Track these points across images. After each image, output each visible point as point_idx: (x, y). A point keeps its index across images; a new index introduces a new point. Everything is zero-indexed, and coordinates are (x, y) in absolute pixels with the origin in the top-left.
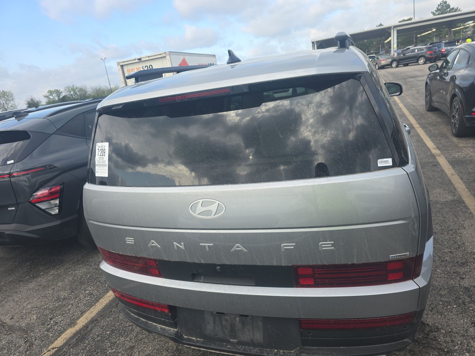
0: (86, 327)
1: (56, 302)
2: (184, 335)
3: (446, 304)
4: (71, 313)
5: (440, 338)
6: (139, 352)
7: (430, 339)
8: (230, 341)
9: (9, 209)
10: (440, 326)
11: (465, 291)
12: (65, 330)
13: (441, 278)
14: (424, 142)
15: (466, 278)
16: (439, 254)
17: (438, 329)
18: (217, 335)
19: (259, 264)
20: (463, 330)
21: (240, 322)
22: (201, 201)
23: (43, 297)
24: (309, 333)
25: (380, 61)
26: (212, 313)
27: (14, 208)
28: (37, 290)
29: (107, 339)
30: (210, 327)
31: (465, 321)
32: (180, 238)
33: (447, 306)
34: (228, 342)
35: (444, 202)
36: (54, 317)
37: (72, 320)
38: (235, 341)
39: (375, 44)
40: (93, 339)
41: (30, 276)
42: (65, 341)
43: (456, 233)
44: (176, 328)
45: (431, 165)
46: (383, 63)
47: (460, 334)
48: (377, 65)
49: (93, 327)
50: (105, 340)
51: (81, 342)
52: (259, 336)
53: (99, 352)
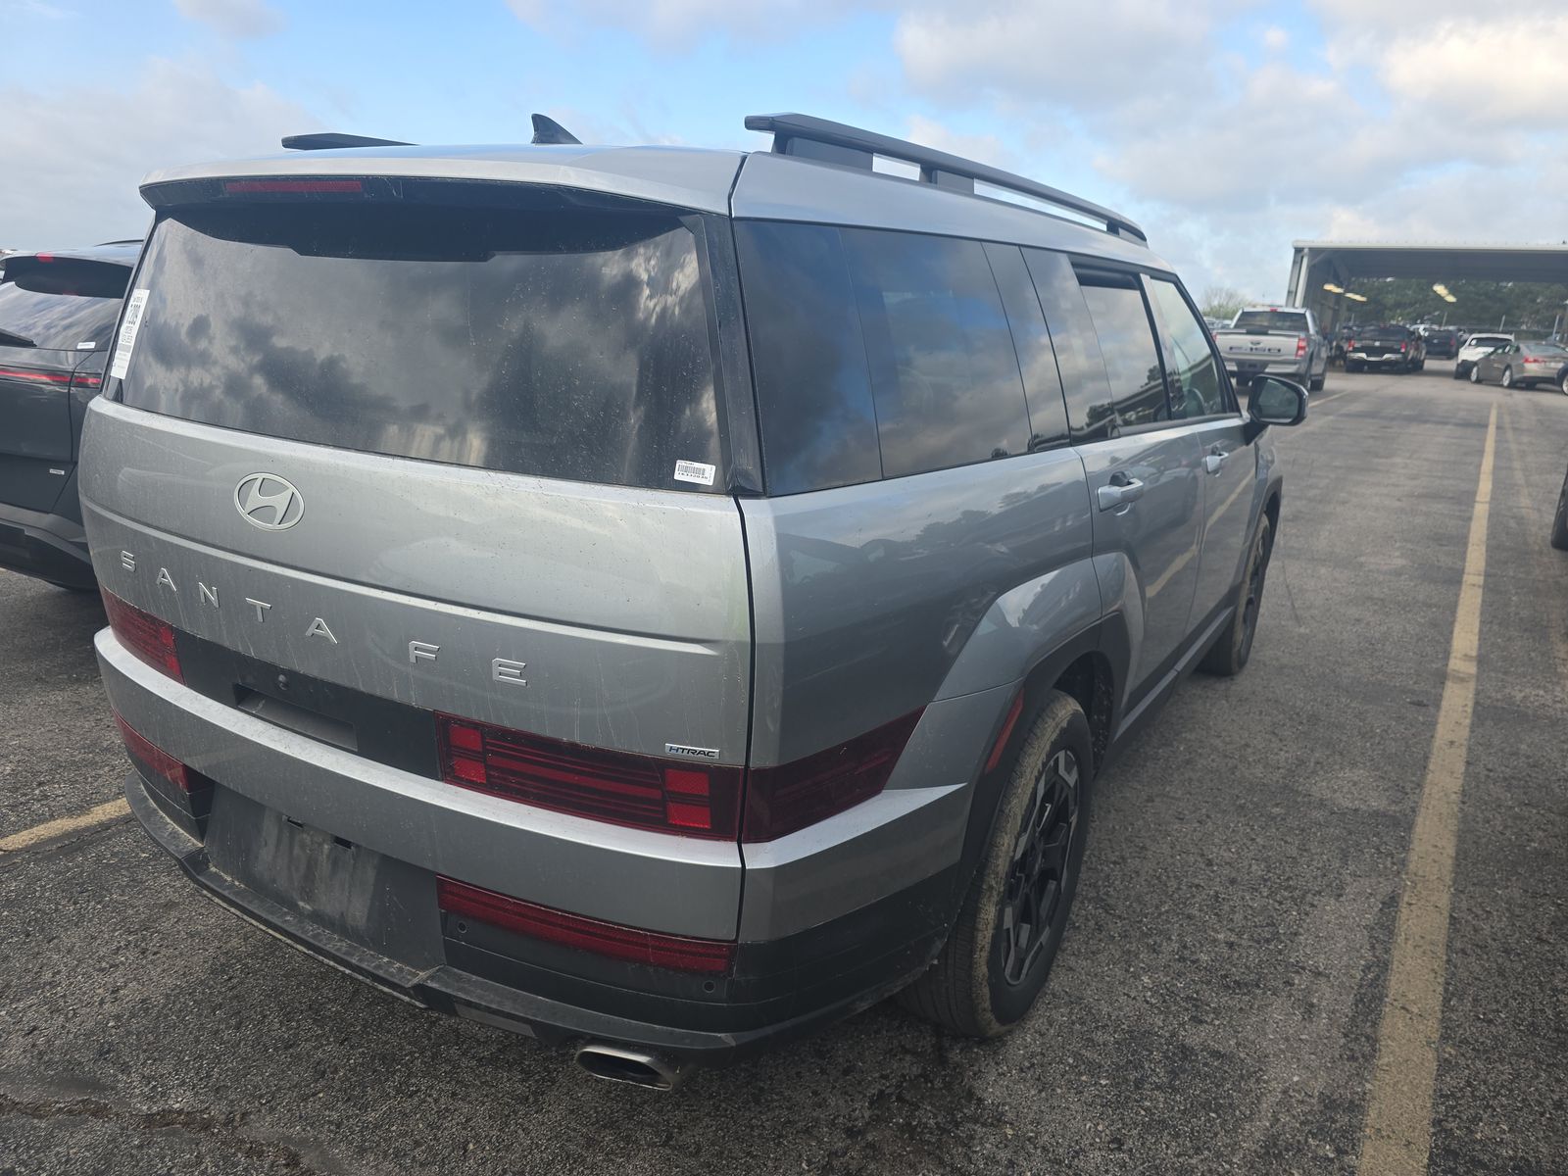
0: (105, 826)
1: (83, 751)
2: (211, 865)
3: (1083, 1067)
4: (96, 784)
5: (981, 1144)
6: (179, 919)
7: (953, 1137)
8: (297, 905)
9: (52, 471)
10: (1010, 1116)
11: (1174, 1054)
12: (52, 817)
13: (1134, 998)
14: (1452, 632)
15: (1211, 1023)
16: (1188, 939)
17: (999, 1120)
18: (274, 881)
19: (362, 689)
20: (1071, 1147)
21: (328, 857)
22: (260, 476)
23: (62, 730)
24: (462, 927)
25: (1521, 362)
26: (279, 816)
27: (63, 473)
28: (60, 711)
29: (127, 869)
30: (267, 856)
31: (1100, 1128)
32: (211, 570)
33: (1081, 1074)
34: (293, 907)
35: (1346, 810)
36: (51, 782)
37: (86, 801)
38: (308, 907)
39: (1542, 302)
40: (99, 858)
41: (70, 676)
42: (33, 842)
43: (1298, 902)
44: (202, 841)
45: (1408, 700)
46: (1533, 369)
47: (1050, 1155)
48: (1508, 373)
49: (119, 832)
50: (123, 869)
51: (65, 855)
52: (358, 911)
53: (88, 891)
